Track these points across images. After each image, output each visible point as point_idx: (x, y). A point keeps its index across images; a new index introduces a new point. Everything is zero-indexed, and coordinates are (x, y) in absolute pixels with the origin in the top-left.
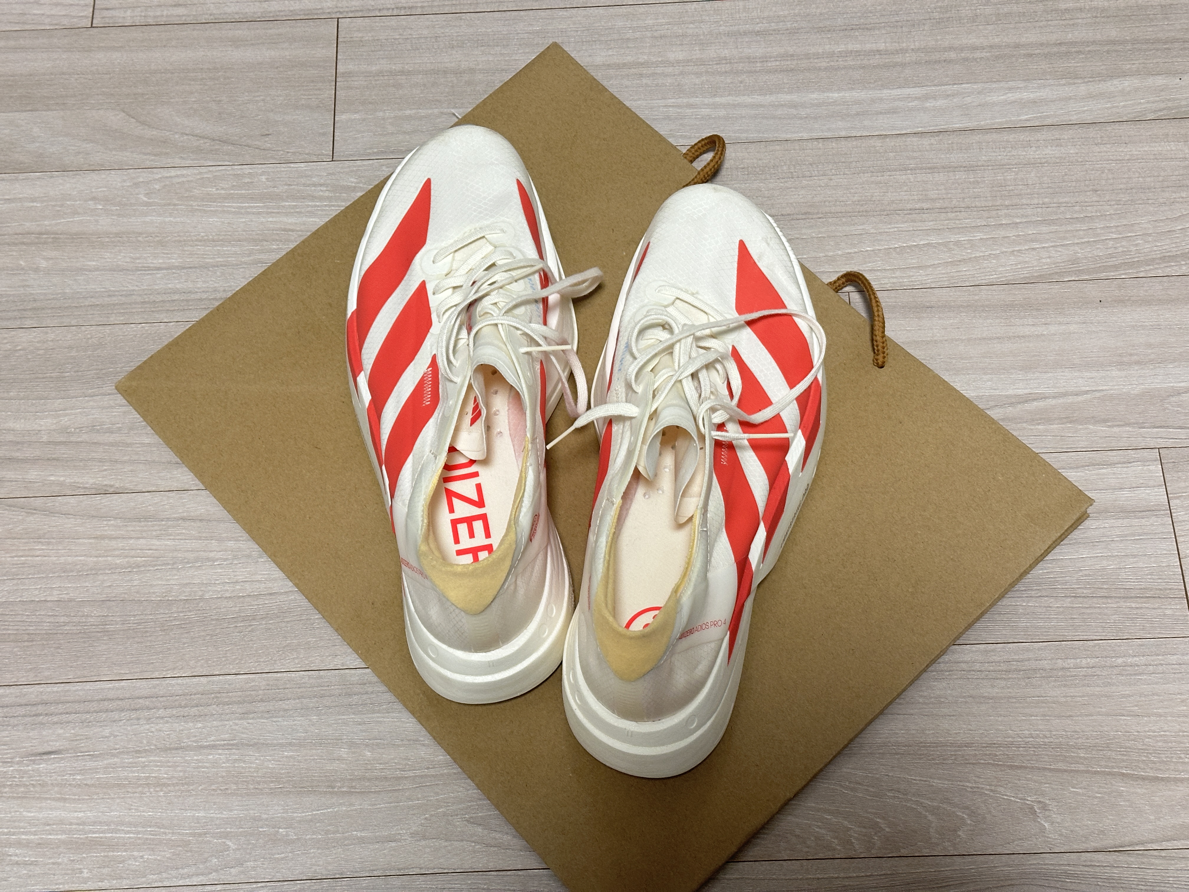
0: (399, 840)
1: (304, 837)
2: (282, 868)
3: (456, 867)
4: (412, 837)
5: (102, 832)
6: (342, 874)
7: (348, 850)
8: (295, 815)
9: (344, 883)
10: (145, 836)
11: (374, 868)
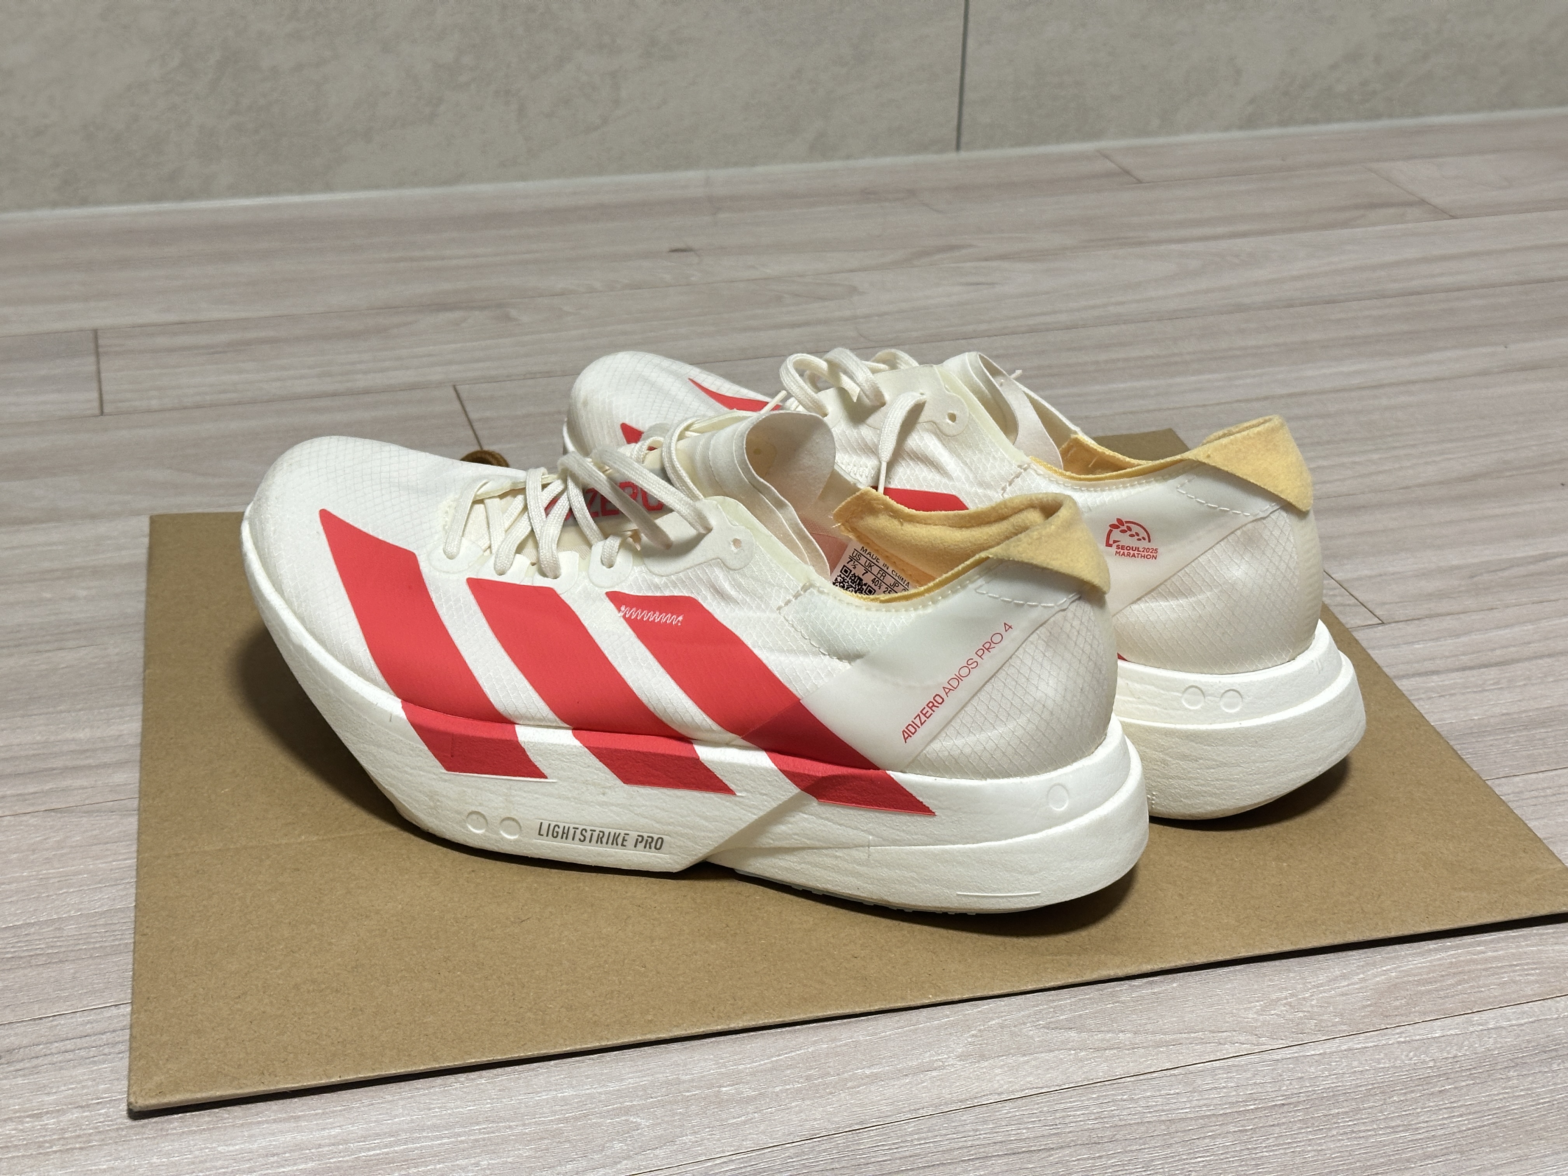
0: (943, 1067)
1: (770, 1090)
2: (750, 1134)
3: (1059, 1082)
4: (960, 1060)
5: (386, 1146)
6: (861, 1123)
7: (858, 1092)
8: (741, 1067)
9: (872, 1133)
10: (472, 1138)
11: (917, 1106)
